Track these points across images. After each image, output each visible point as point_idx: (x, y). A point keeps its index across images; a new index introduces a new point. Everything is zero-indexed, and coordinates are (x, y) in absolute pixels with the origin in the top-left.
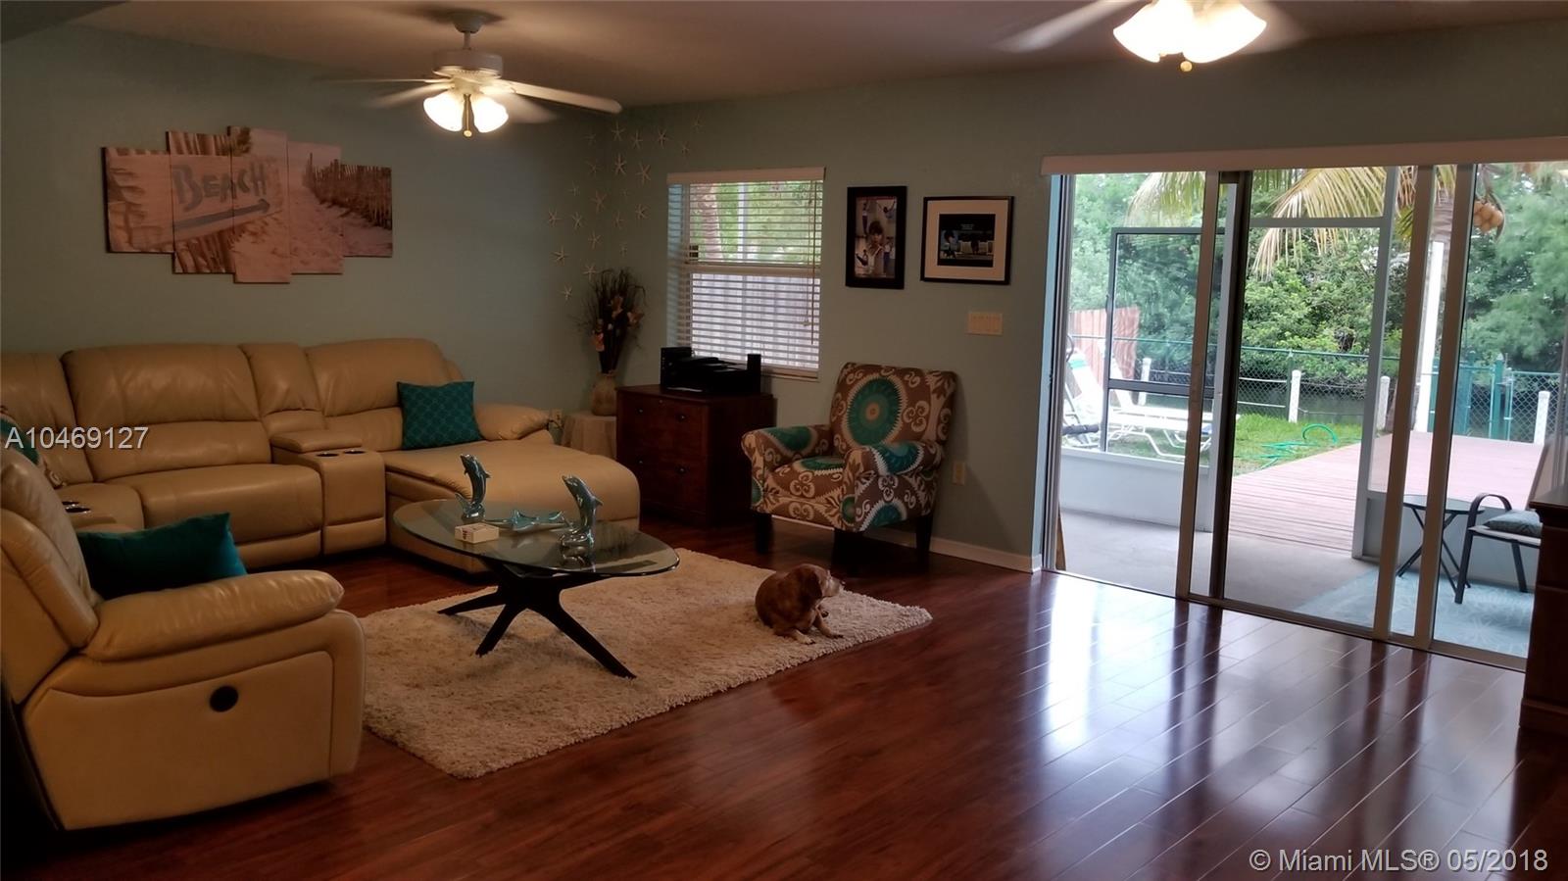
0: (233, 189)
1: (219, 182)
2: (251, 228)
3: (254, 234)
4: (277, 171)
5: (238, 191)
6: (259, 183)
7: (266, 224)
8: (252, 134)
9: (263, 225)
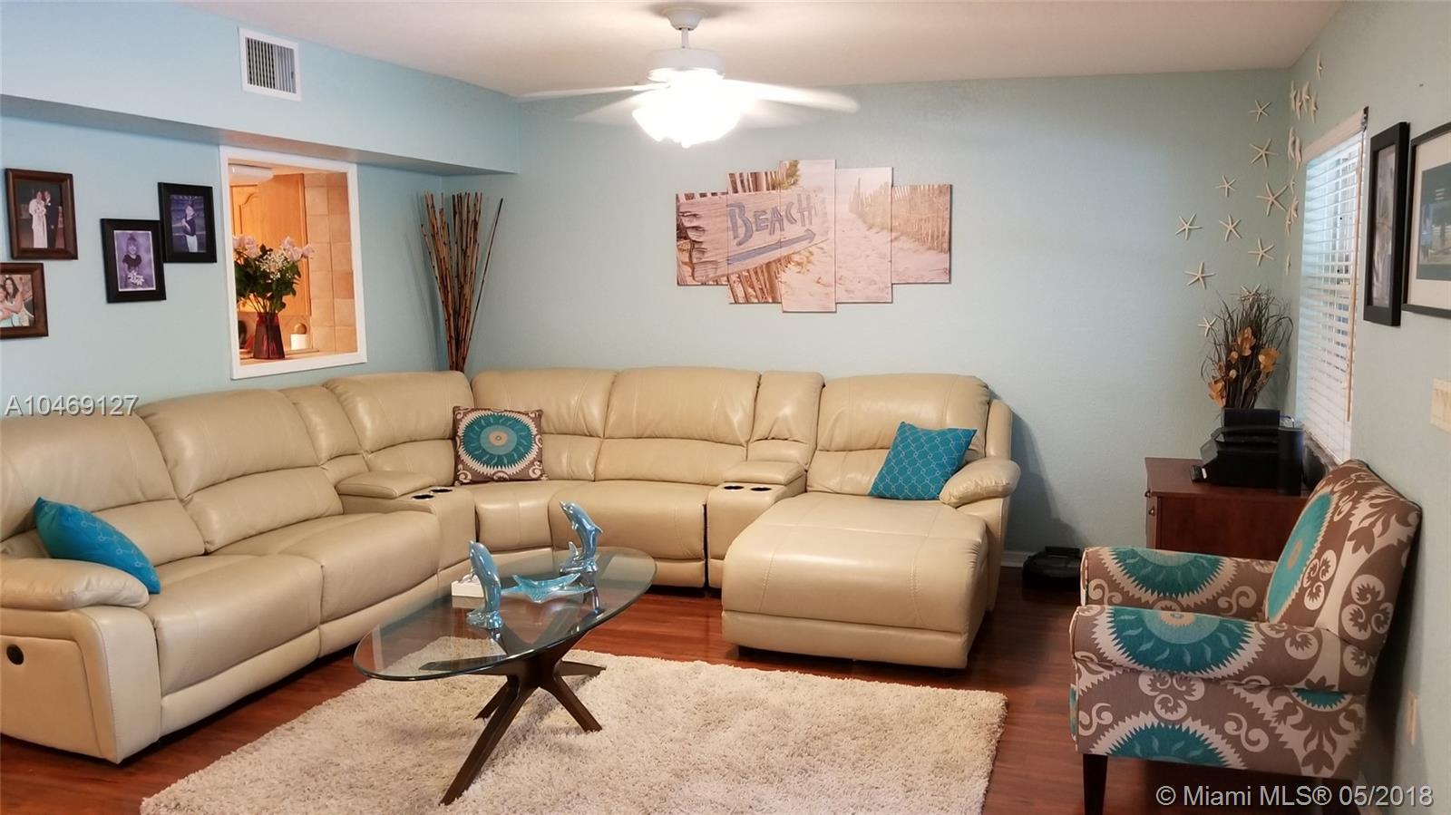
0: (781, 222)
1: (769, 216)
2: (796, 258)
3: (799, 264)
4: (823, 201)
5: (786, 222)
6: (806, 213)
7: (811, 253)
8: (799, 166)
9: (808, 254)
